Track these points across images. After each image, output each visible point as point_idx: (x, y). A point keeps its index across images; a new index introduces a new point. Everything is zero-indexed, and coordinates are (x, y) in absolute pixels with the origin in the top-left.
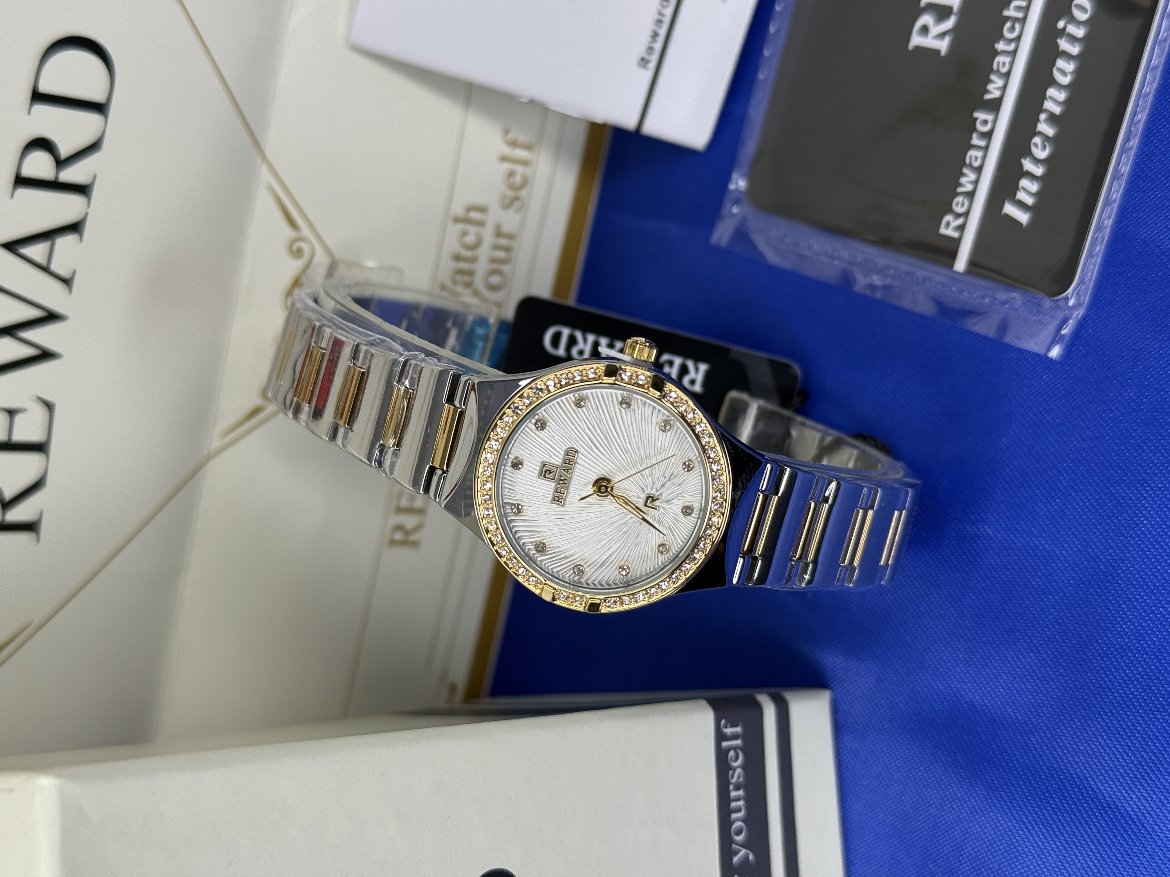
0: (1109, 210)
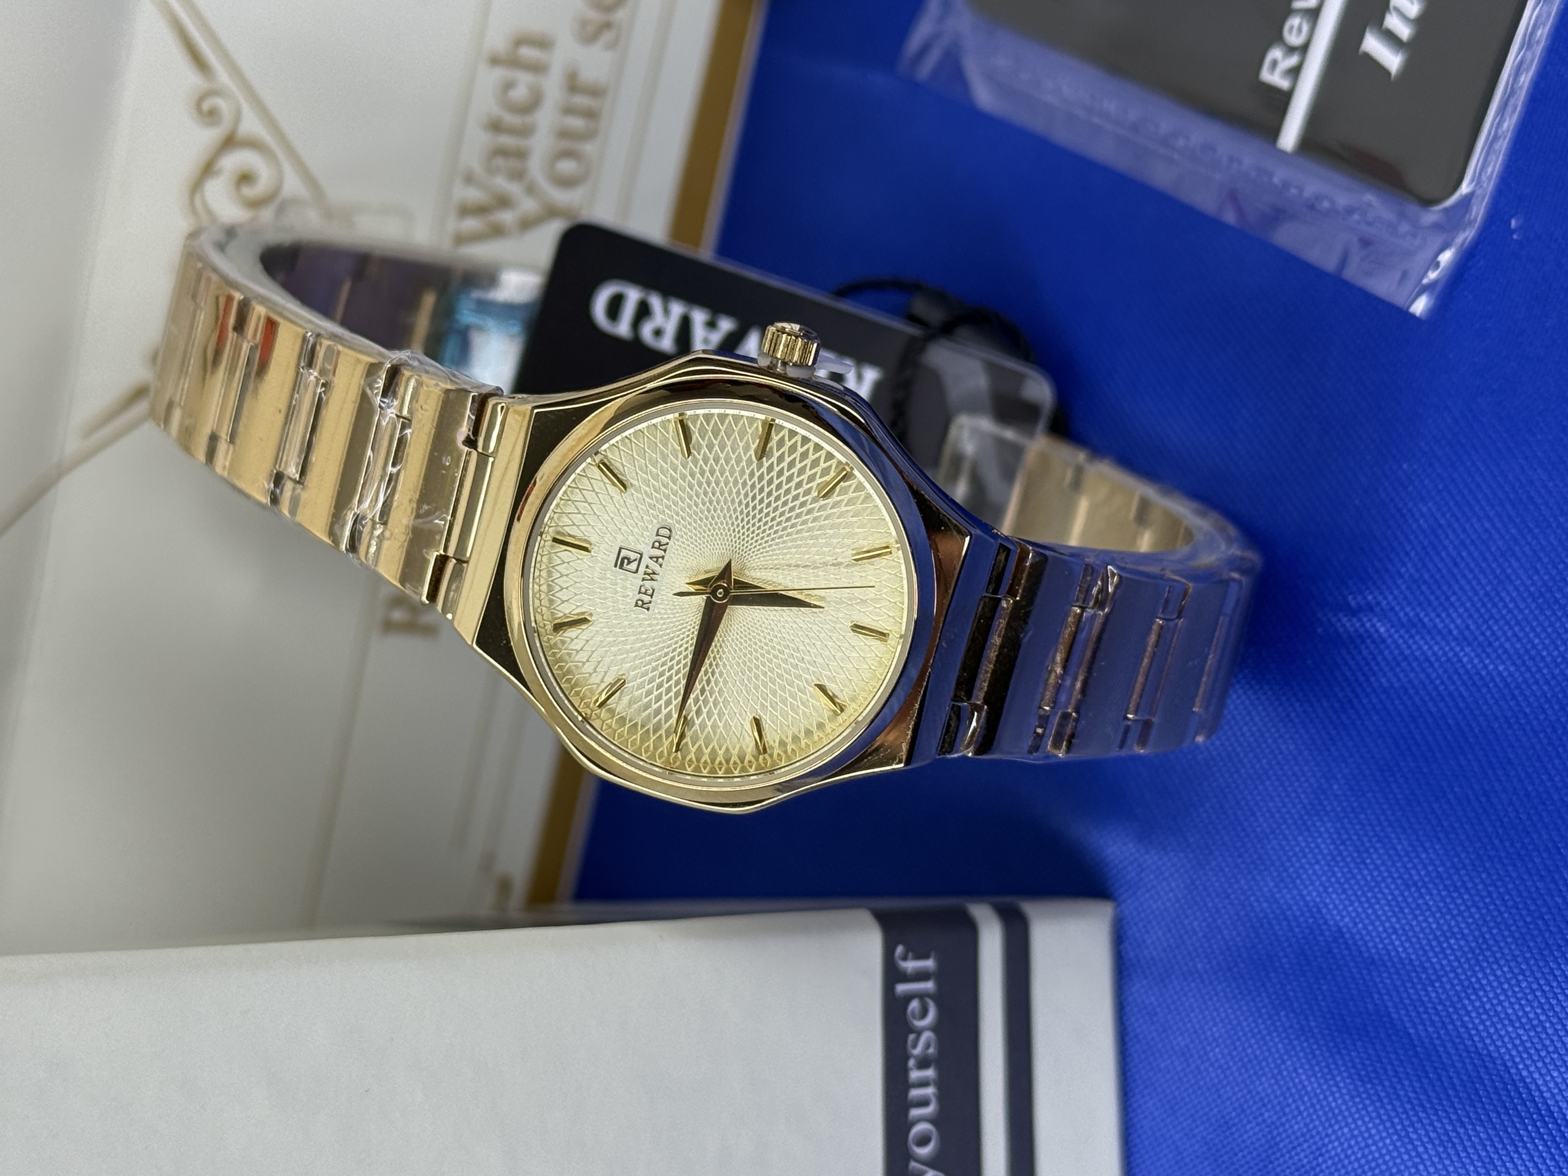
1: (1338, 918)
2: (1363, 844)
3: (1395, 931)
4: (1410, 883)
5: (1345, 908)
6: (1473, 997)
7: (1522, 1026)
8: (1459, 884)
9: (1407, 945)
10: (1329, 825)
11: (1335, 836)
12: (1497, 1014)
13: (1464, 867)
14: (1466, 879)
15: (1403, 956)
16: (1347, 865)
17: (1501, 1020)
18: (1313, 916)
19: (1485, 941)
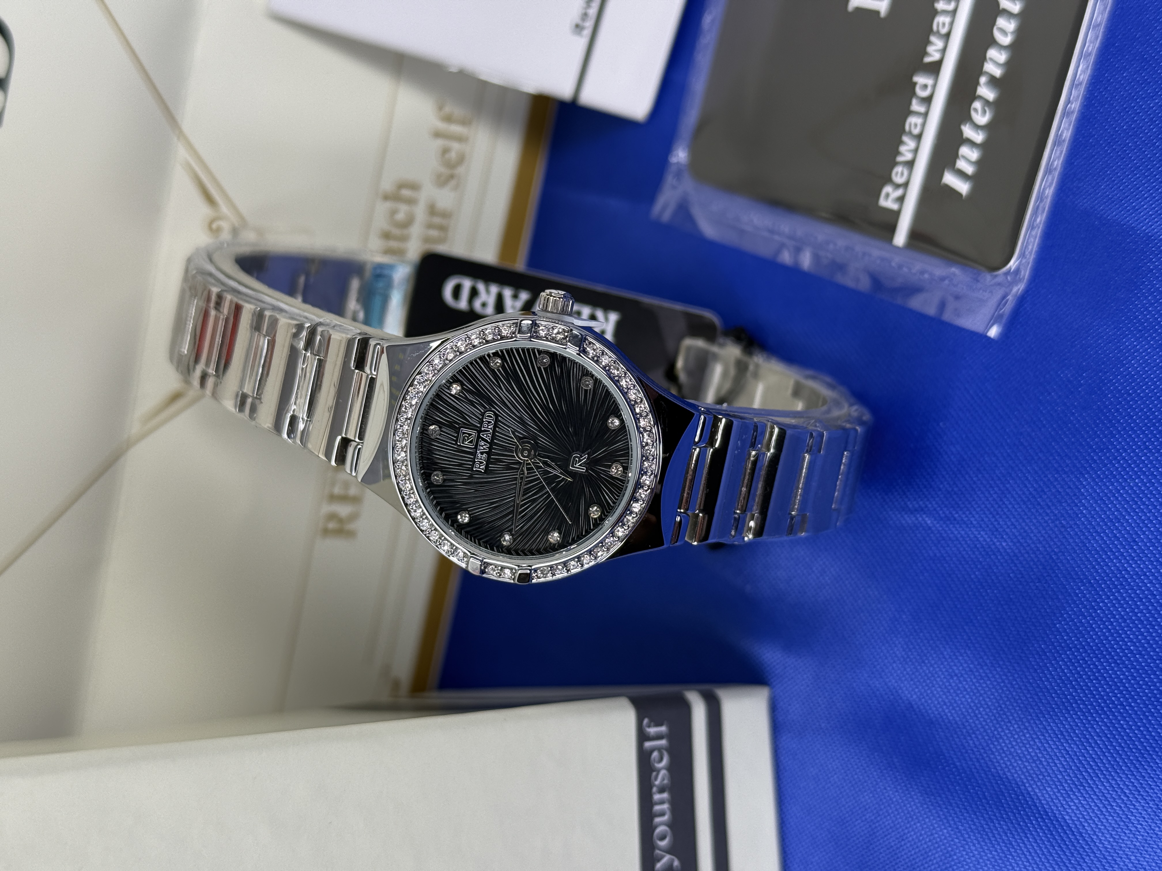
0: (1050, 178)
1: (909, 696)
2: (922, 651)
3: (945, 704)
4: (953, 674)
5: (913, 690)
6: (996, 743)
7: (1027, 761)
8: (983, 675)
9: (953, 712)
10: (901, 640)
11: (905, 646)
12: (1011, 753)
13: (986, 665)
14: (988, 671)
15: (951, 718)
16: (913, 664)
17: (1013, 757)
18: (892, 695)
19: (1002, 710)
